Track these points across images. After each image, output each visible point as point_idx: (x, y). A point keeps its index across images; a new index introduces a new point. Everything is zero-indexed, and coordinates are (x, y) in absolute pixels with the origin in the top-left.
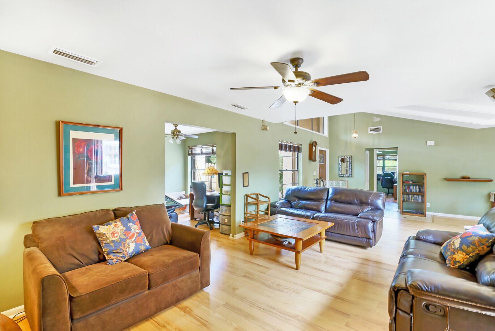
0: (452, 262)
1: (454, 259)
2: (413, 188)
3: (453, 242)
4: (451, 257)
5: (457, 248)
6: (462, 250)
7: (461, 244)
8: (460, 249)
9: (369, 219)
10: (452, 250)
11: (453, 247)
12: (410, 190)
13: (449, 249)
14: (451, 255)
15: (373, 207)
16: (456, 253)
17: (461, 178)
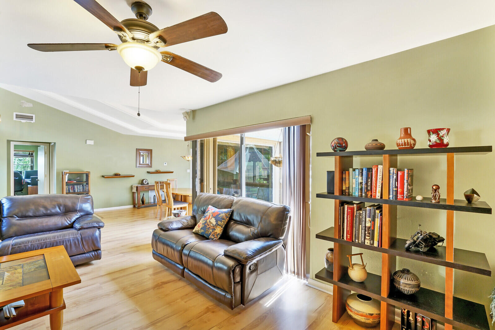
0: (215, 236)
1: (216, 233)
2: (77, 187)
3: (210, 222)
4: (214, 232)
5: (215, 225)
6: (219, 225)
7: (217, 221)
8: (217, 224)
9: (94, 227)
10: (212, 227)
11: (211, 225)
12: (74, 190)
13: (210, 228)
14: (213, 231)
15: (82, 214)
16: (216, 229)
17: (114, 175)
